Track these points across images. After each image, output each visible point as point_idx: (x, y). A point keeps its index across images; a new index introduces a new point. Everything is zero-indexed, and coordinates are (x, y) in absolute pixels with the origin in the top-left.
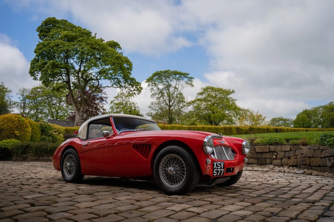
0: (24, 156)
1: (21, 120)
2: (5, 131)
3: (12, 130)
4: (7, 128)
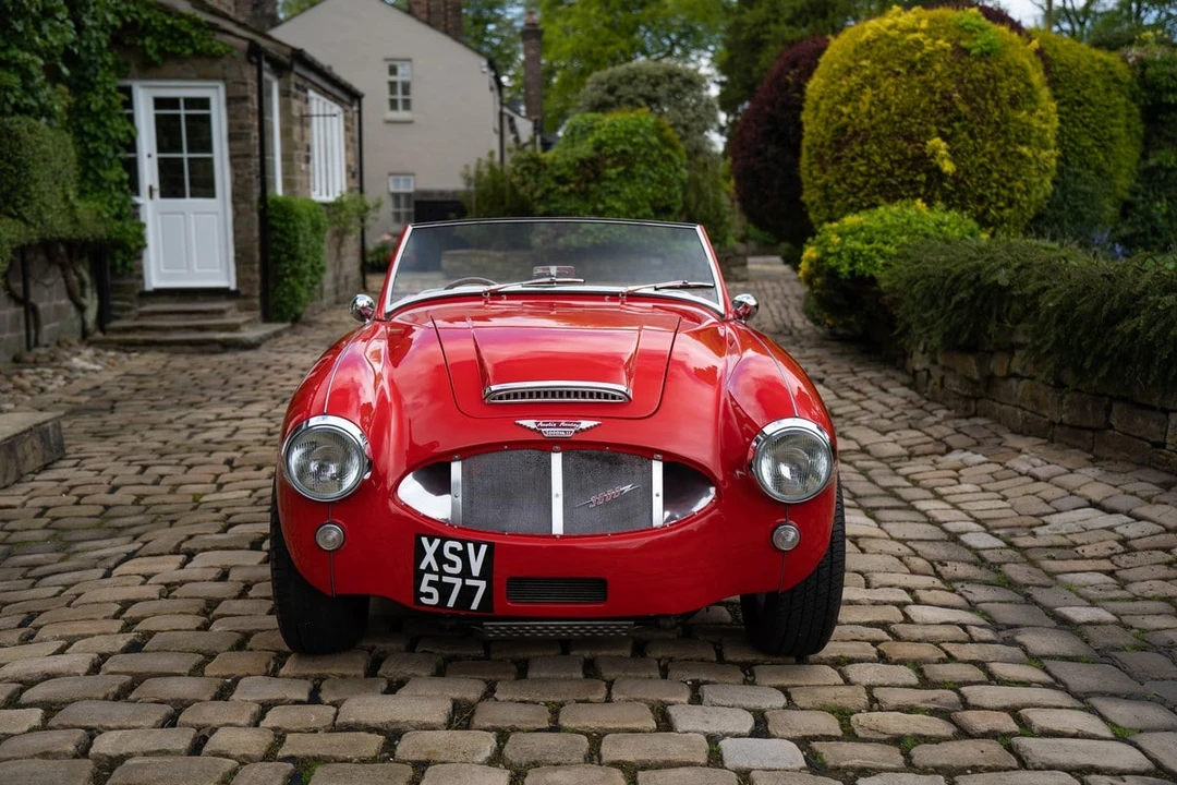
0: (970, 366)
1: (976, 45)
2: (862, 144)
3: (914, 130)
4: (874, 122)
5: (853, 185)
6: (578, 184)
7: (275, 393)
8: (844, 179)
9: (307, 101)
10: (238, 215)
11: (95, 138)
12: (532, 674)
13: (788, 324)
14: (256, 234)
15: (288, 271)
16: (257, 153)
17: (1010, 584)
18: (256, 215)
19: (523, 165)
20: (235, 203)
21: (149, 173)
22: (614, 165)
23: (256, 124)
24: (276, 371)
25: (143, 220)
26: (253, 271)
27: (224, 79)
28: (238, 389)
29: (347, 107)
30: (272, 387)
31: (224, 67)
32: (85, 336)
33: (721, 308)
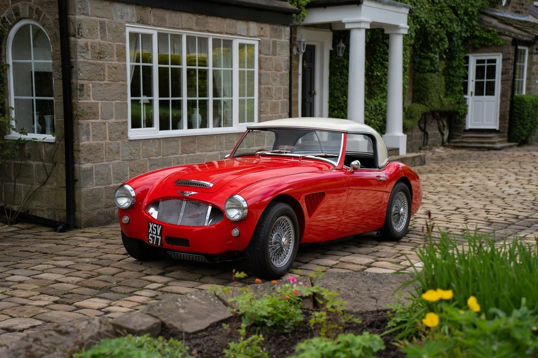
10: (502, 102)
11: (453, 76)
14: (508, 109)
15: (518, 124)
16: (512, 78)
18: (509, 102)
20: (501, 97)
21: (471, 87)
23: (513, 68)
25: (467, 104)
26: (505, 123)
27: (502, 52)
31: (502, 48)
32: (443, 144)
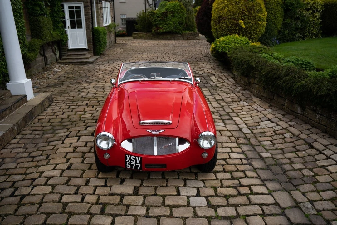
2: (225, 20)
3: (236, 17)
4: (227, 15)
5: (223, 29)
6: (162, 18)
7: (97, 79)
8: (220, 28)
9: (102, 4)
10: (87, 32)
11: (56, 17)
12: (151, 177)
13: (208, 53)
14: (91, 36)
15: (98, 44)
16: (91, 18)
17: (251, 144)
18: (91, 32)
19: (150, 14)
20: (87, 30)
21: (68, 24)
22: (170, 14)
23: (91, 11)
24: (97, 71)
25: (67, 34)
26: (91, 45)
27: (83, 2)
28: (89, 78)
29: (111, 3)
30: (96, 77)
32: (57, 61)
33: (192, 83)
